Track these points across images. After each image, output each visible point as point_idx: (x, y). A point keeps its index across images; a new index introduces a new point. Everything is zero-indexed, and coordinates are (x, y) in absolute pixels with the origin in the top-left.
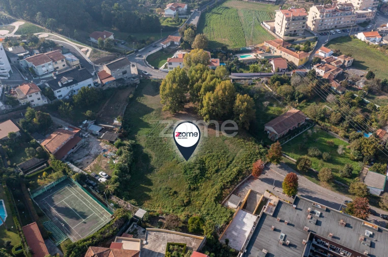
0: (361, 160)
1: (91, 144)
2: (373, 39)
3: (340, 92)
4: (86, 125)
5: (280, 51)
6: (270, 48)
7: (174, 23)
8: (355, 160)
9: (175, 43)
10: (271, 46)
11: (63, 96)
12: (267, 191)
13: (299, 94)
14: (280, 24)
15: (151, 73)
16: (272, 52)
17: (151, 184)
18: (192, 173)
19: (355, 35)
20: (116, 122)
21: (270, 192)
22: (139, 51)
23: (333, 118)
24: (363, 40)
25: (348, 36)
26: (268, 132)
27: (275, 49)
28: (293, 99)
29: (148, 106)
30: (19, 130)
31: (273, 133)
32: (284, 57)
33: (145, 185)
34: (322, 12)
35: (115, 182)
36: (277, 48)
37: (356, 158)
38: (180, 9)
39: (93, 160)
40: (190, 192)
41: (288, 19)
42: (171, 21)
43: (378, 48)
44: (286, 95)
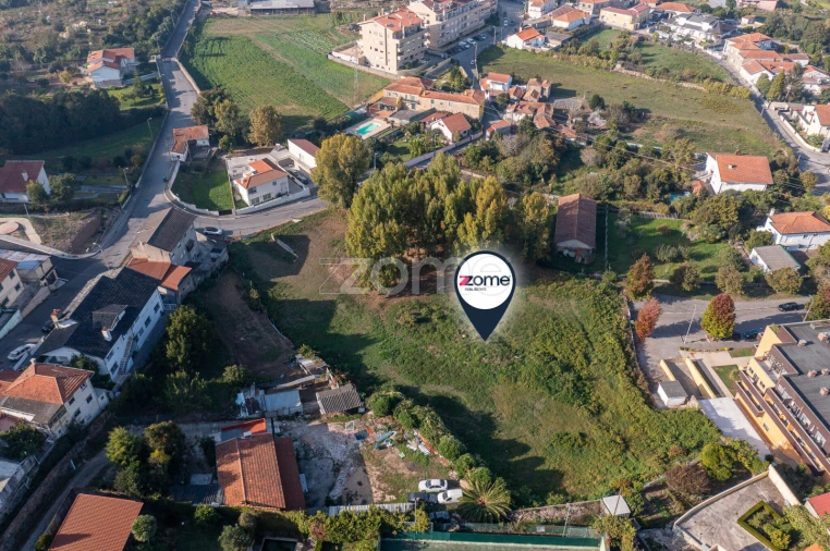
0: (725, 238)
1: (307, 440)
2: (533, 42)
3: (583, 144)
4: (253, 405)
5: (430, 100)
6: (402, 99)
7: (138, 100)
8: (719, 241)
9: (200, 143)
10: (403, 95)
11: (119, 364)
12: (683, 349)
13: (541, 168)
14: (383, 48)
15: (227, 228)
16: (410, 107)
17: (526, 448)
18: (564, 384)
19: (503, 42)
20: (307, 363)
21: (687, 349)
22: (137, 185)
23: (630, 190)
24: (520, 47)
25: (493, 47)
26: (566, 252)
27: (417, 98)
28: (534, 180)
29: (311, 300)
30: (142, 504)
31: (581, 249)
32: (441, 109)
33: (519, 455)
34: (437, 10)
35: (493, 481)
36: (421, 95)
37: (718, 237)
38: (123, 63)
39: (365, 471)
40: (599, 421)
41: (397, 35)
42: (132, 97)
43: (555, 56)
44: (520, 176)
